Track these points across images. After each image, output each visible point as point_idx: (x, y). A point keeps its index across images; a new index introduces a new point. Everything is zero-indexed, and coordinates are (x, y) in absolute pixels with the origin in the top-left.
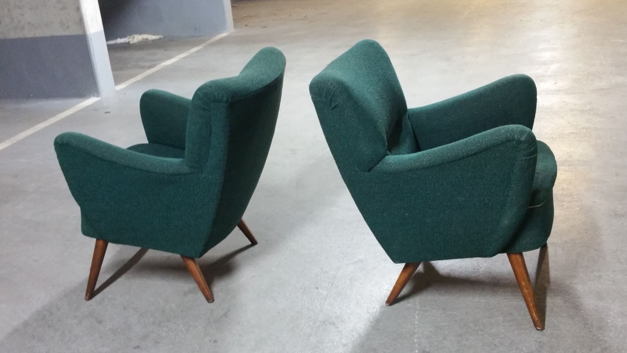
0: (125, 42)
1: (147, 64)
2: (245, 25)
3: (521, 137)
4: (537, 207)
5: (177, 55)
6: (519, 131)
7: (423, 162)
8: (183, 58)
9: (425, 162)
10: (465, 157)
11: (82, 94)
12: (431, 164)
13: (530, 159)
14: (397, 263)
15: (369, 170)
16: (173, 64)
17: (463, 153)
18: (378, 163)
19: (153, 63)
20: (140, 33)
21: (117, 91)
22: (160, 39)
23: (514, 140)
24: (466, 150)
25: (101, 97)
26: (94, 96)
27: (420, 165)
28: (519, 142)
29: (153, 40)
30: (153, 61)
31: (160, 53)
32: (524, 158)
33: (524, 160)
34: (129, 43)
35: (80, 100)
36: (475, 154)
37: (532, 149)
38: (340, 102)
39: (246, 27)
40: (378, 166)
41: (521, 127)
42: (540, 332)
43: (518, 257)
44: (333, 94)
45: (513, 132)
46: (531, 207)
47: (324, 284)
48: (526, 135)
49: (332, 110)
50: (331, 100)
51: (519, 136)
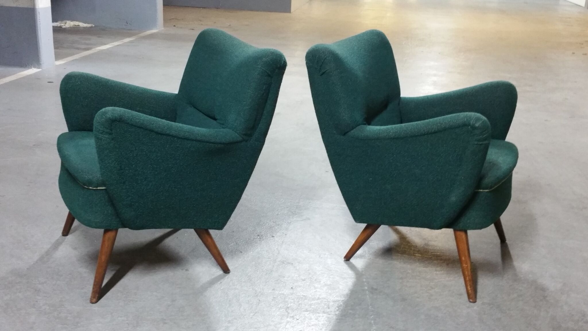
0: (57, 26)
1: (83, 47)
2: (173, 25)
3: (476, 123)
4: (485, 191)
5: (111, 43)
6: (475, 118)
7: (390, 133)
8: (118, 45)
9: (391, 134)
10: (426, 135)
11: (23, 64)
12: (396, 136)
13: (481, 144)
14: (357, 223)
15: (345, 134)
16: (108, 49)
17: (424, 131)
18: (353, 129)
19: (89, 46)
20: (72, 20)
21: (56, 65)
22: (92, 27)
23: (469, 125)
24: (428, 127)
25: (41, 69)
26: (35, 67)
27: (387, 135)
28: (474, 128)
29: (84, 28)
30: (88, 44)
31: (94, 39)
32: (476, 143)
33: (476, 144)
34: (60, 27)
35: (21, 69)
36: (435, 132)
37: (485, 136)
38: (328, 69)
39: (174, 27)
40: (352, 131)
41: (479, 115)
42: (472, 304)
43: (462, 234)
44: (323, 62)
45: (470, 118)
46: (477, 190)
47: (278, 234)
48: (481, 122)
49: (321, 76)
50: (321, 66)
51: (474, 122)
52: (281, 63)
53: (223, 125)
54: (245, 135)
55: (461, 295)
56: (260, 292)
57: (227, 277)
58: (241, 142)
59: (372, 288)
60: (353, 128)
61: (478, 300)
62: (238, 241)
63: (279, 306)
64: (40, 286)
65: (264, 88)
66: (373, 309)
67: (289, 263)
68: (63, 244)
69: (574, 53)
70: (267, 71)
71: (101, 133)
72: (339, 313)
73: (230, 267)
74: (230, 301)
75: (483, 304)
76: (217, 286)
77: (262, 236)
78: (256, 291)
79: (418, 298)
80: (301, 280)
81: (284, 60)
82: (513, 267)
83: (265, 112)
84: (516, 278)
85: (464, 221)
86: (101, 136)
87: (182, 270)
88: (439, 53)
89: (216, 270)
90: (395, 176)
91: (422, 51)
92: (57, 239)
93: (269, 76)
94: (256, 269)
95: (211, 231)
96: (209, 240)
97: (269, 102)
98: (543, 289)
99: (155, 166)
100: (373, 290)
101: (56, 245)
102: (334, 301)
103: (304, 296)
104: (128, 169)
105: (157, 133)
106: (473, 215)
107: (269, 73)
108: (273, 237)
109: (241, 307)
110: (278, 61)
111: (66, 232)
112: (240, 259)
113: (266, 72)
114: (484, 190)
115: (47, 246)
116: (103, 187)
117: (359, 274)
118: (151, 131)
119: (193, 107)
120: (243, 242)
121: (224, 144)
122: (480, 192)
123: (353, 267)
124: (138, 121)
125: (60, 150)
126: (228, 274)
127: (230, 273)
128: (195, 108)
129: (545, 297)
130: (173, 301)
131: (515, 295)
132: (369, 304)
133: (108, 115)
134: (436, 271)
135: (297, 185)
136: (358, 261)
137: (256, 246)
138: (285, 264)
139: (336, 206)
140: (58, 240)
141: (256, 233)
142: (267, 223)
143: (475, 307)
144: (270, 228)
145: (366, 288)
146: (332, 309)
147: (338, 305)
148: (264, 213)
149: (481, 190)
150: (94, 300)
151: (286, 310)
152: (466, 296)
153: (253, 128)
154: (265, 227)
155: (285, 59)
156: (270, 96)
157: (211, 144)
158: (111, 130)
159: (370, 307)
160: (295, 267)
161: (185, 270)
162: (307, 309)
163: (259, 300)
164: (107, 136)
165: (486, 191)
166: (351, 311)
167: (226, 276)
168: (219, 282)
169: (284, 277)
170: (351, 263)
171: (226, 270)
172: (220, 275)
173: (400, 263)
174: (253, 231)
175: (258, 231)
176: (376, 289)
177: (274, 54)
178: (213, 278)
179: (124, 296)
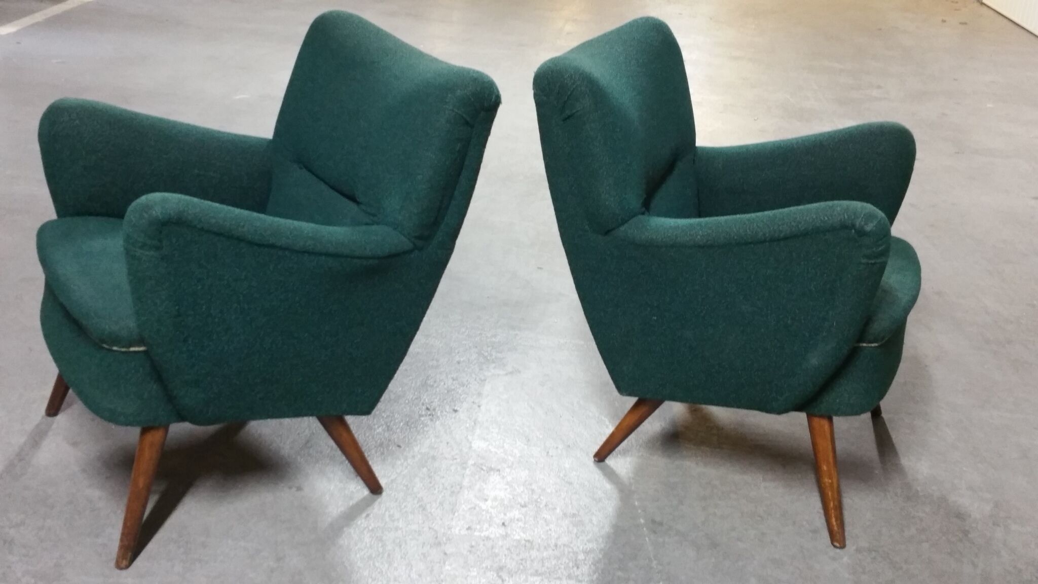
3: (866, 224)
4: (871, 347)
6: (865, 213)
9: (699, 237)
10: (767, 241)
12: (709, 242)
13: (873, 264)
14: (623, 395)
15: (607, 233)
17: (764, 234)
18: (623, 224)
23: (853, 226)
24: (772, 229)
27: (690, 240)
28: (862, 233)
32: (864, 261)
33: (864, 264)
36: (786, 238)
37: (881, 248)
38: (579, 111)
40: (622, 228)
41: (869, 207)
42: (838, 551)
43: (825, 423)
44: (570, 95)
45: (855, 214)
46: (856, 345)
47: (465, 405)
48: (875, 223)
49: (564, 120)
50: (565, 102)
51: (863, 223)
52: (491, 100)
53: (374, 216)
54: (420, 238)
55: (815, 531)
56: (444, 534)
57: (377, 503)
58: (411, 251)
59: (653, 521)
60: (624, 222)
61: (847, 542)
62: (391, 421)
63: (484, 565)
64: (12, 532)
65: (458, 148)
66: (660, 568)
67: (491, 469)
68: (50, 433)
69: (944, 21)
70: (464, 115)
71: (142, 247)
72: (597, 578)
73: (383, 482)
74: (389, 555)
75: (858, 550)
76: (361, 522)
77: (434, 410)
78: (436, 532)
79: (739, 539)
80: (519, 506)
81: (496, 94)
82: (899, 469)
83: (456, 193)
84: (911, 495)
85: (830, 399)
86: (139, 252)
87: (290, 488)
88: (711, 19)
89: (355, 488)
90: (702, 314)
91: (680, 14)
92: (35, 423)
93: (467, 123)
94: (431, 483)
95: (349, 419)
96: (345, 435)
97: (465, 173)
98: (960, 516)
99: (246, 306)
100: (655, 525)
101: (37, 438)
102: (586, 553)
103: (529, 541)
104: (192, 313)
105: (251, 243)
106: (846, 389)
107: (468, 119)
108: (456, 411)
109: (411, 569)
110: (486, 96)
111: (54, 408)
112: (399, 463)
113: (462, 117)
114: (870, 345)
115: (18, 440)
116: (141, 346)
117: (625, 492)
118: (240, 239)
119: (304, 170)
120: (400, 423)
121: (379, 258)
122: (863, 346)
123: (611, 475)
124: (213, 221)
125: (45, 261)
126: (379, 496)
127: (384, 494)
128: (310, 171)
129: (966, 533)
130: (279, 559)
131: (913, 531)
132: (652, 556)
133: (154, 212)
134: (764, 480)
135: (488, 297)
136: (620, 463)
137: (425, 433)
138: (484, 471)
139: (566, 343)
140: (38, 426)
141: (423, 404)
142: (441, 381)
143: (845, 557)
144: (448, 391)
145: (642, 521)
146: (585, 569)
147: (593, 558)
148: (433, 360)
149: (865, 345)
150: (125, 563)
151: (498, 574)
152: (825, 534)
153: (436, 223)
154: (438, 390)
155: (498, 91)
156: (467, 163)
157: (355, 261)
158: (160, 241)
159: (655, 562)
160: (503, 477)
161: (294, 489)
162: (537, 571)
163: (445, 554)
164: (152, 253)
165: (873, 345)
166: (620, 573)
167: (374, 501)
168: (364, 515)
169: (486, 500)
170: (608, 467)
171: (375, 488)
172: (364, 499)
173: (697, 464)
174: (416, 399)
175: (427, 400)
176: (661, 524)
177: (478, 82)
178: (351, 504)
179: (182, 550)
